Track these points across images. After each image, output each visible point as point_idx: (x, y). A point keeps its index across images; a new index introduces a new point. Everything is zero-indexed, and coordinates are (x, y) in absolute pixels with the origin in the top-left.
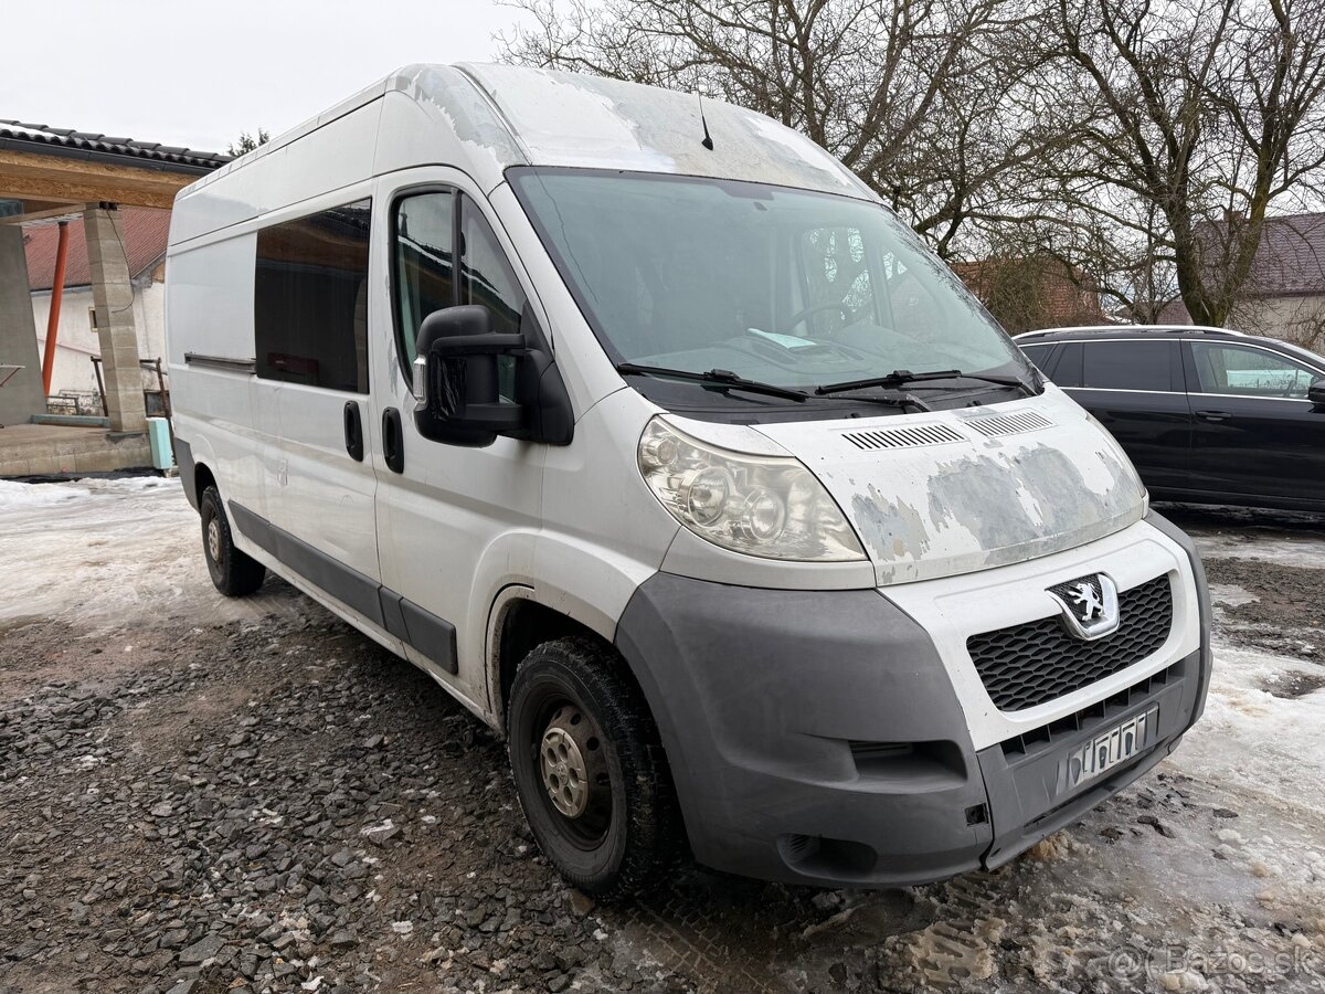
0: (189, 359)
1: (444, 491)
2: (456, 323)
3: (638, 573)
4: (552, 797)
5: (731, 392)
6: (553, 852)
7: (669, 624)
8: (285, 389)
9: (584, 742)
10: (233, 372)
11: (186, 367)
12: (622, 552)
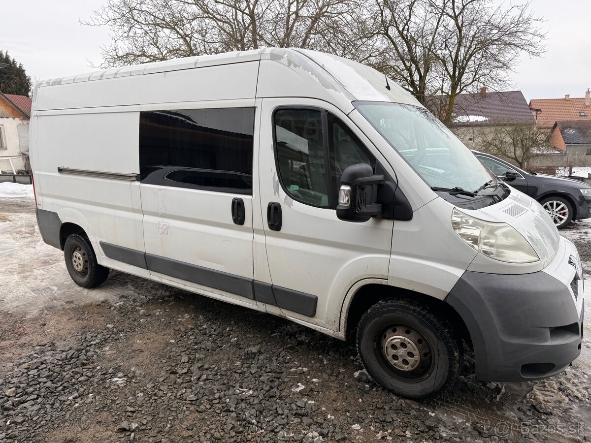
0: (60, 170)
1: (314, 239)
2: (364, 172)
3: (459, 273)
4: (393, 364)
5: (459, 195)
6: (392, 385)
7: (479, 292)
8: (168, 190)
9: (416, 341)
10: (112, 179)
11: (58, 174)
12: (445, 264)
